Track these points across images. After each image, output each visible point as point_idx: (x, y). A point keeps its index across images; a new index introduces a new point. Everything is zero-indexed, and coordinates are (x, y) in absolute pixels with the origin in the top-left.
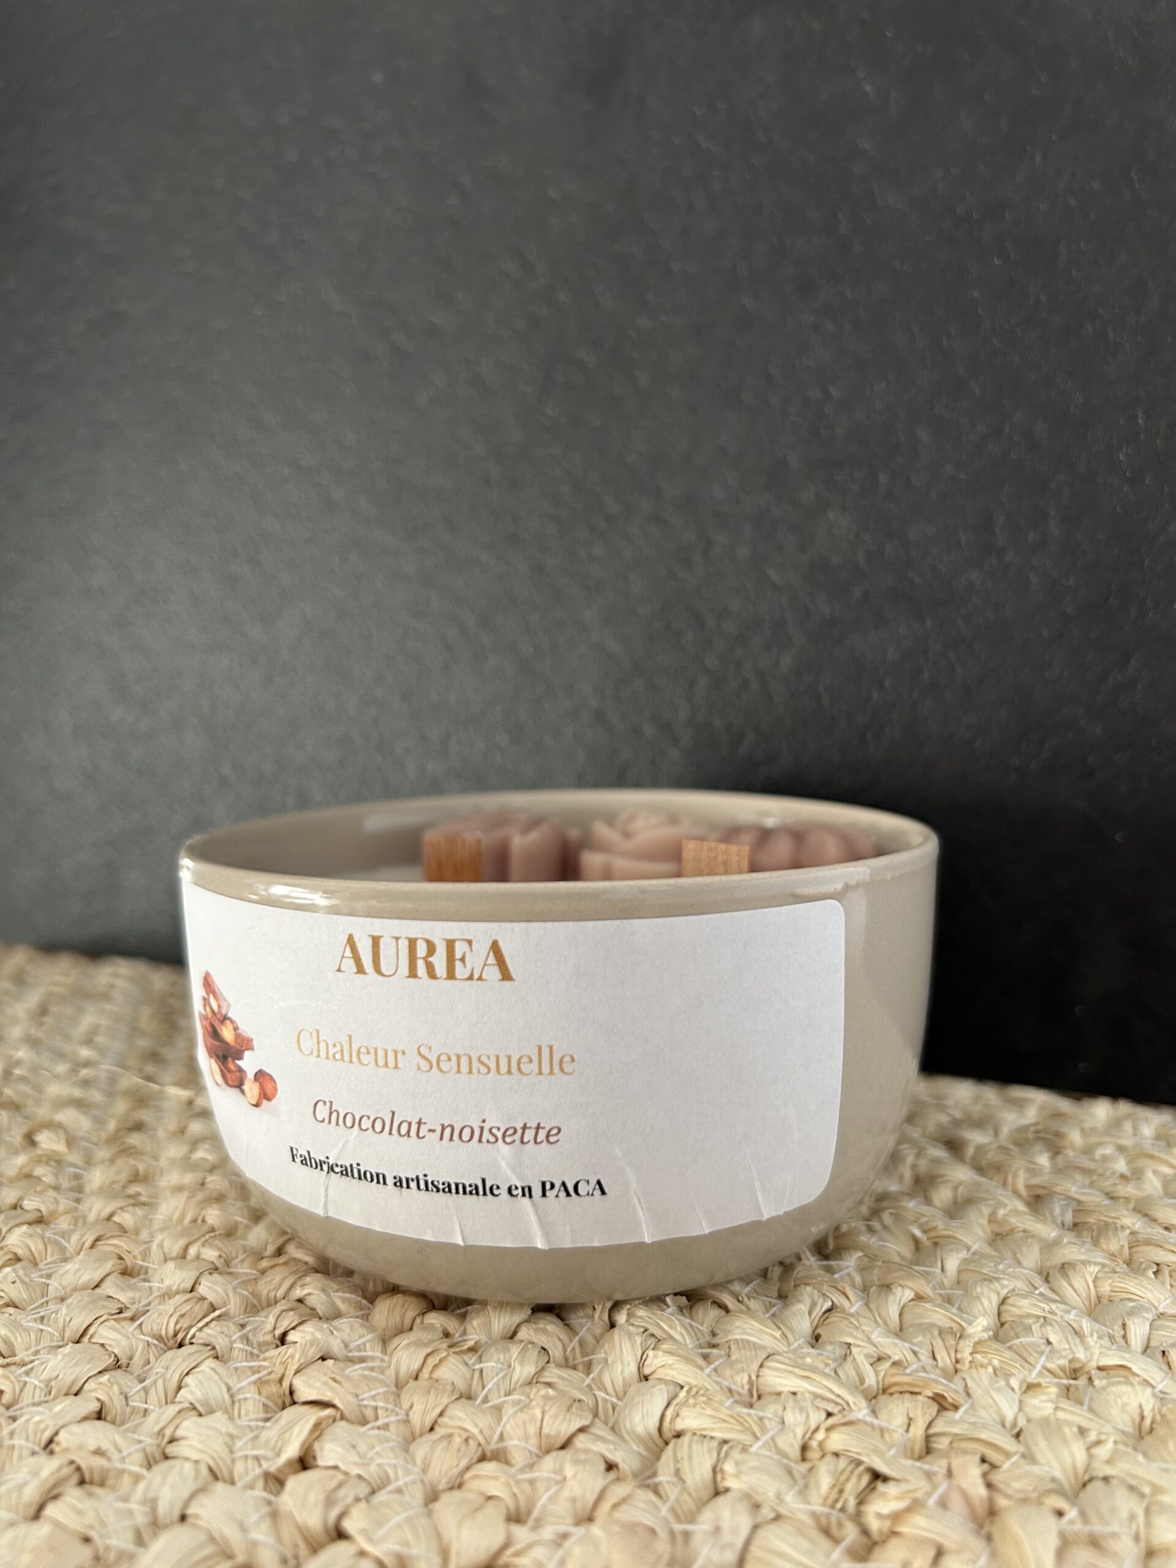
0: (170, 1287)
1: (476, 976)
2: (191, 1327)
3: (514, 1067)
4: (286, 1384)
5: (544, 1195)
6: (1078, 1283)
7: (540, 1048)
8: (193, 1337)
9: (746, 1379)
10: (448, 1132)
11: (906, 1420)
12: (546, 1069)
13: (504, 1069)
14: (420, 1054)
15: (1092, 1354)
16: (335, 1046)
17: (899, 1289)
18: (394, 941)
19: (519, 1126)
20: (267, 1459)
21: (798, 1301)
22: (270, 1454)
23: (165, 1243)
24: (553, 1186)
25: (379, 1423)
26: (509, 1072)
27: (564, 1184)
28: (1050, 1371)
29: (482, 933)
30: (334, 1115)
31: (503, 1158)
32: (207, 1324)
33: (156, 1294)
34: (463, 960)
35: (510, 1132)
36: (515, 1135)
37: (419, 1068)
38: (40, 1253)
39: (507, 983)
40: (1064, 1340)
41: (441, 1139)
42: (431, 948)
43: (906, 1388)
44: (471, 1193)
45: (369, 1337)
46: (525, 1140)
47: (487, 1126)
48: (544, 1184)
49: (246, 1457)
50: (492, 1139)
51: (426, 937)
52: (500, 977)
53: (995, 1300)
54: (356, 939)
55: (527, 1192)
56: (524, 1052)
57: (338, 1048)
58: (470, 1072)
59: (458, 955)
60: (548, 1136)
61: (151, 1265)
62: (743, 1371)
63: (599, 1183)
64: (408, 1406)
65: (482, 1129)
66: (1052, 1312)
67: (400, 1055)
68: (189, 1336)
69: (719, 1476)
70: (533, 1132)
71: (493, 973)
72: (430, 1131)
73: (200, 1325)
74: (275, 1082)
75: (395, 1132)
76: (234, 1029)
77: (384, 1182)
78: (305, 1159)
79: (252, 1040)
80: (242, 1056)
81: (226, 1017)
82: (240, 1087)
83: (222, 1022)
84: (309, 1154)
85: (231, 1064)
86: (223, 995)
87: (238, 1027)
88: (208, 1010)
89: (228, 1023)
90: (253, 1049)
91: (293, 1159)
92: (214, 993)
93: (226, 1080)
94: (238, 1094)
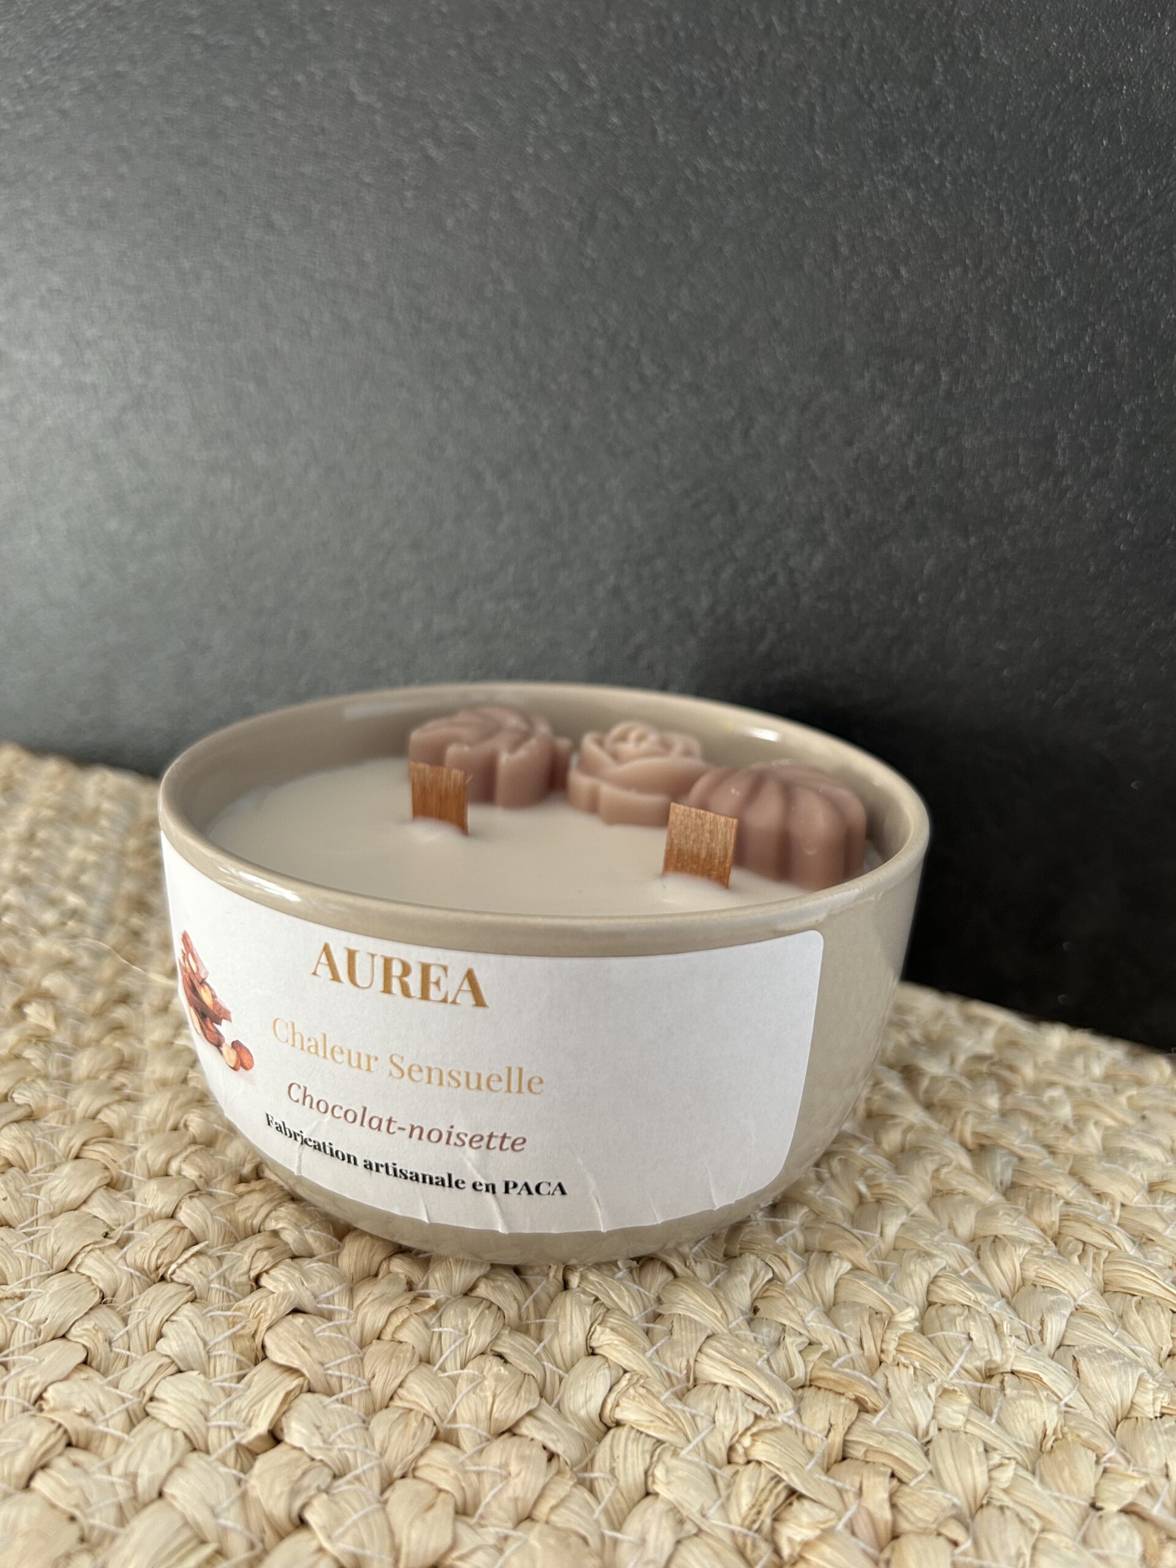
0: (152, 1210)
1: (450, 999)
2: (171, 1263)
3: (484, 1084)
4: (258, 1340)
5: (507, 1191)
6: (1006, 1265)
7: (510, 1069)
8: (174, 1272)
9: (684, 1364)
10: (417, 1132)
11: (827, 1425)
12: (514, 1087)
13: (473, 1085)
14: (392, 1061)
15: (1008, 1357)
16: (309, 1040)
17: (838, 1261)
18: (370, 958)
19: (486, 1134)
20: (240, 1431)
21: (742, 1272)
22: (241, 1425)
23: (149, 1155)
24: (515, 1185)
25: (342, 1395)
26: (479, 1087)
27: (526, 1185)
28: (966, 1371)
29: (458, 961)
30: (308, 1100)
31: (469, 1159)
32: (186, 1261)
33: (139, 1215)
34: (437, 983)
35: (477, 1138)
36: (482, 1141)
37: (391, 1074)
38: (30, 1159)
39: (480, 1010)
40: (984, 1340)
41: (411, 1136)
42: (406, 969)
43: (831, 1386)
44: (437, 1184)
45: (337, 1289)
46: (491, 1146)
47: (454, 1132)
48: (507, 1184)
49: (219, 1427)
50: (459, 1143)
51: (403, 958)
52: (474, 1002)
53: (926, 1278)
55: (491, 1188)
56: (494, 1072)
57: (313, 1043)
58: (441, 1084)
59: (433, 978)
60: (513, 1145)
61: (135, 1176)
62: (682, 1355)
63: (560, 1185)
64: (370, 1376)
65: (450, 1134)
66: (976, 1302)
67: (372, 1061)
68: (170, 1272)
69: (650, 1480)
70: (499, 1140)
71: (467, 999)
72: (400, 1128)
73: (180, 1261)
74: (252, 1056)
75: (366, 1124)
76: (212, 996)
77: (355, 1163)
78: (280, 1127)
79: (230, 1012)
80: (220, 1022)
81: (204, 981)
82: (219, 1047)
83: (201, 984)
84: (284, 1124)
85: (209, 1023)
86: (201, 961)
87: (215, 996)
88: (187, 964)
89: (206, 987)
90: (230, 1020)
91: (269, 1123)
92: (193, 955)
93: (205, 1036)
94: (217, 1052)
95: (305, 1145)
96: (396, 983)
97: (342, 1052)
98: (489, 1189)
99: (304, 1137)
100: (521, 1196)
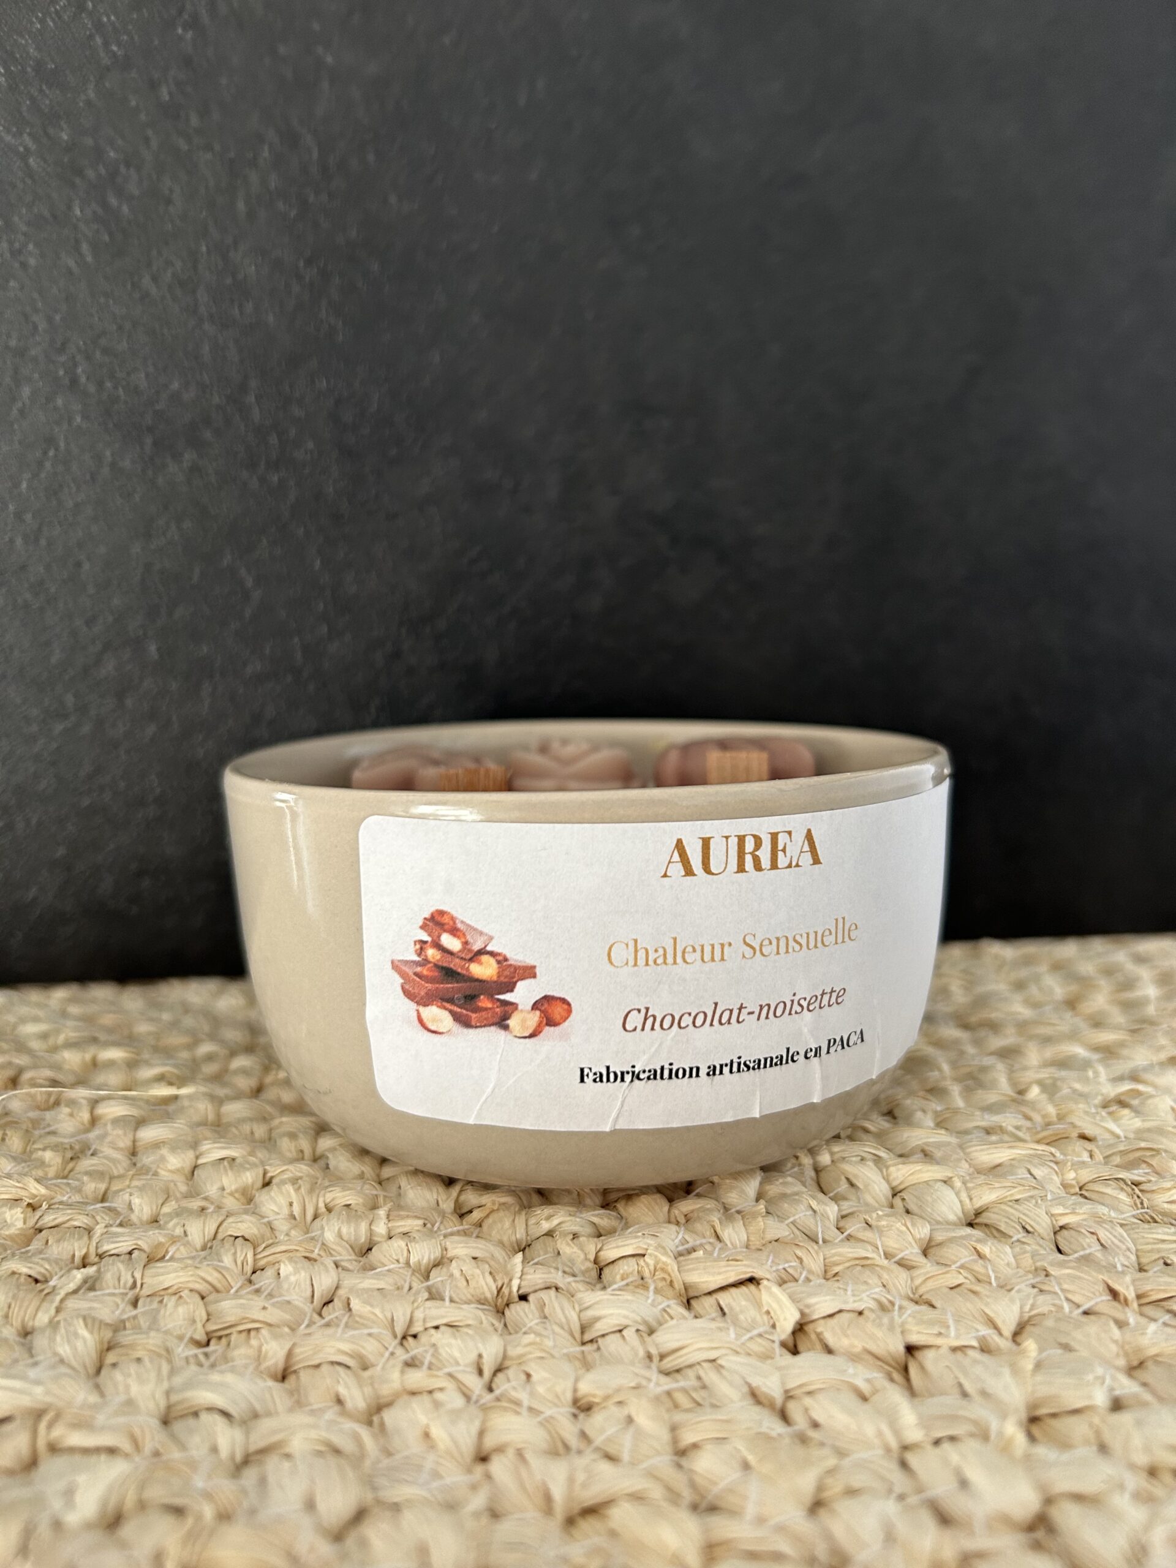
1: (794, 864)
5: (828, 1052)
7: (837, 920)
10: (764, 1012)
12: (839, 938)
14: (745, 943)
16: (656, 951)
18: (724, 840)
19: (819, 994)
24: (835, 1040)
26: (816, 947)
27: (842, 1038)
29: (798, 823)
30: (650, 1021)
31: (805, 1025)
34: (784, 850)
35: (813, 1000)
36: (816, 1002)
37: (744, 956)
39: (816, 868)
41: (758, 1020)
42: (758, 843)
44: (776, 1064)
46: (822, 1005)
47: (796, 999)
48: (829, 1042)
50: (799, 1010)
51: (754, 833)
52: (812, 861)
54: (685, 843)
55: (819, 1051)
56: (826, 926)
57: (661, 952)
58: (787, 952)
59: (780, 847)
60: (838, 997)
63: (861, 1032)
65: (793, 1001)
67: (726, 948)
70: (828, 996)
71: (806, 859)
72: (750, 1013)
74: (569, 1004)
75: (716, 1022)
76: (499, 962)
77: (697, 1075)
78: (601, 1075)
79: (534, 967)
80: (510, 987)
81: (482, 952)
82: (502, 1023)
83: (471, 960)
84: (608, 1068)
85: (484, 1002)
86: (475, 930)
87: (506, 959)
88: (431, 953)
89: (485, 958)
90: (534, 976)
91: (582, 1080)
92: (454, 931)
93: (466, 1023)
94: (494, 1032)
95: (636, 1081)
96: (749, 860)
97: (694, 950)
98: (817, 1052)
99: (637, 1070)
100: (837, 1053)
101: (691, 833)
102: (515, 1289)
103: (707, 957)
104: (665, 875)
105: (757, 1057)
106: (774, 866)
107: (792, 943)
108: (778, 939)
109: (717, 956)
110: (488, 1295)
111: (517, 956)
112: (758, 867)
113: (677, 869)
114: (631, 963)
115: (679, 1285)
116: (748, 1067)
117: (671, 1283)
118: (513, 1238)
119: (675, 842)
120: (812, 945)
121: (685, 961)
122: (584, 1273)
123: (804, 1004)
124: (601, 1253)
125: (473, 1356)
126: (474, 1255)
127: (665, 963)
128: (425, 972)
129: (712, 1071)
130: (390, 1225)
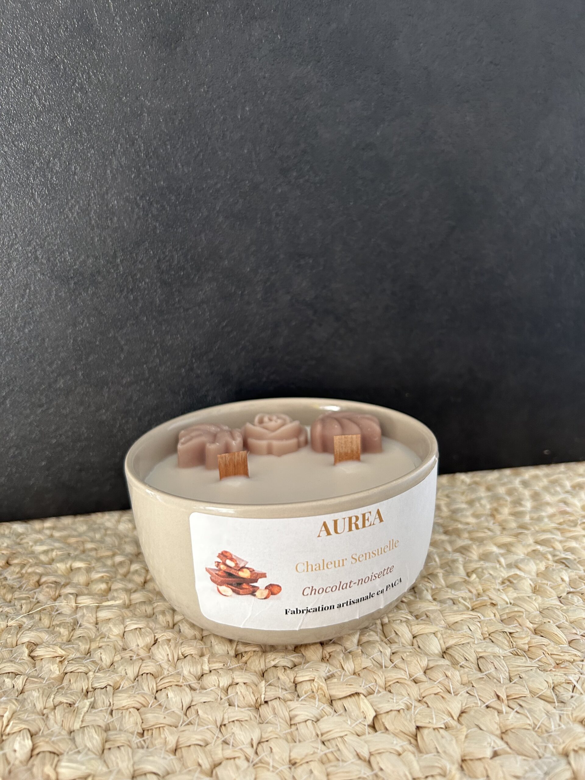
1: (372, 523)
3: (383, 551)
5: (387, 590)
7: (390, 541)
10: (360, 582)
12: (391, 548)
14: (352, 558)
16: (316, 565)
18: (343, 520)
19: (383, 570)
24: (389, 586)
27: (392, 584)
29: (373, 508)
30: (314, 591)
31: (377, 583)
34: (368, 520)
35: (380, 574)
37: (352, 563)
39: (381, 523)
41: (358, 585)
44: (365, 599)
46: (384, 574)
47: (373, 575)
50: (375, 578)
51: (355, 515)
54: (327, 523)
56: (386, 545)
58: (369, 558)
59: (366, 518)
60: (390, 570)
63: (400, 579)
67: (345, 561)
70: (387, 570)
71: (377, 521)
72: (354, 583)
74: (280, 587)
75: (341, 588)
76: (251, 571)
77: (333, 608)
78: (294, 612)
79: (265, 574)
80: (256, 581)
81: (243, 567)
82: (253, 593)
83: (239, 570)
84: (297, 609)
85: (245, 586)
86: (240, 559)
87: (254, 570)
88: (222, 567)
89: (245, 570)
90: (266, 577)
91: (286, 613)
92: (232, 559)
93: (238, 593)
94: (250, 597)
95: (308, 613)
96: (353, 526)
97: (331, 563)
98: (382, 592)
99: (309, 609)
100: (391, 590)
101: (329, 519)
102: (263, 699)
103: (337, 565)
104: (319, 536)
105: (357, 598)
106: (364, 526)
107: (371, 554)
108: (366, 554)
109: (341, 565)
110: (253, 703)
111: (258, 569)
112: (357, 528)
113: (324, 533)
114: (306, 570)
115: (327, 696)
116: (354, 603)
117: (325, 696)
118: (260, 669)
119: (323, 523)
120: (380, 553)
121: (327, 567)
122: (289, 688)
123: (377, 576)
124: (296, 678)
125: (249, 740)
126: (245, 682)
127: (320, 569)
128: (220, 573)
129: (339, 606)
130: (210, 666)
